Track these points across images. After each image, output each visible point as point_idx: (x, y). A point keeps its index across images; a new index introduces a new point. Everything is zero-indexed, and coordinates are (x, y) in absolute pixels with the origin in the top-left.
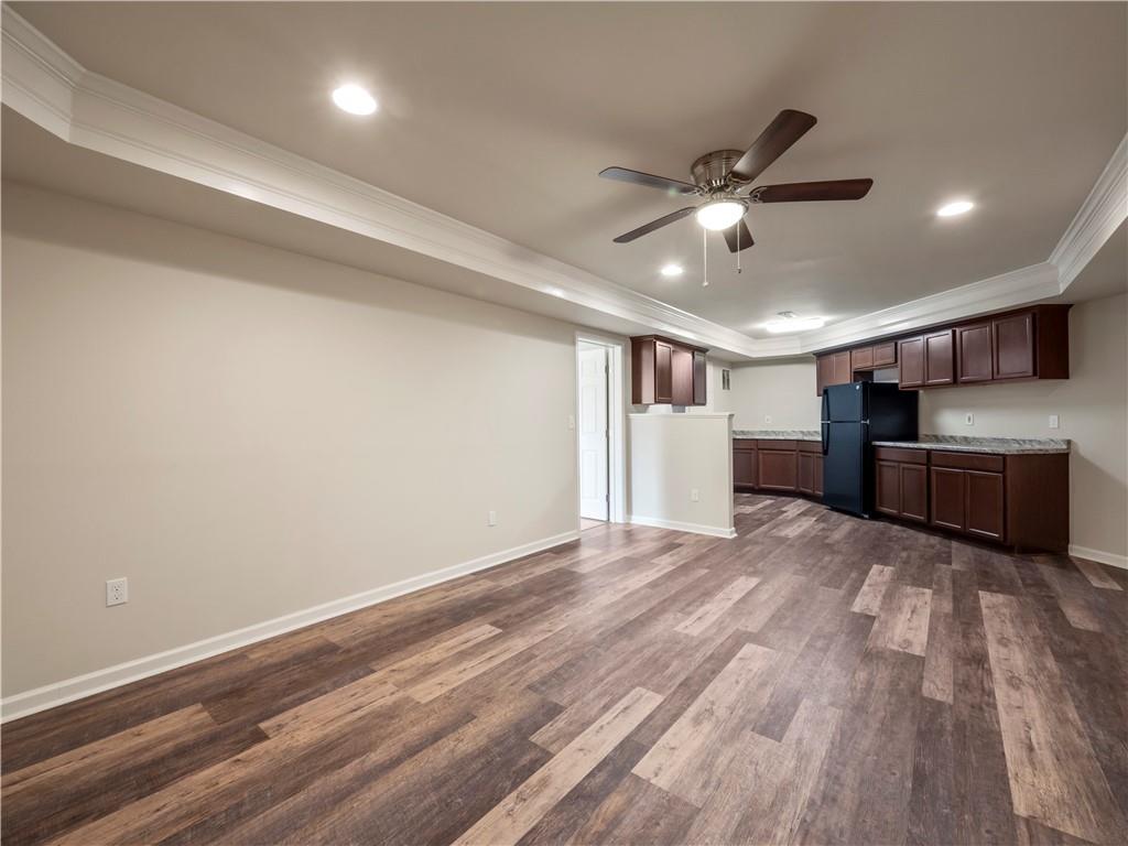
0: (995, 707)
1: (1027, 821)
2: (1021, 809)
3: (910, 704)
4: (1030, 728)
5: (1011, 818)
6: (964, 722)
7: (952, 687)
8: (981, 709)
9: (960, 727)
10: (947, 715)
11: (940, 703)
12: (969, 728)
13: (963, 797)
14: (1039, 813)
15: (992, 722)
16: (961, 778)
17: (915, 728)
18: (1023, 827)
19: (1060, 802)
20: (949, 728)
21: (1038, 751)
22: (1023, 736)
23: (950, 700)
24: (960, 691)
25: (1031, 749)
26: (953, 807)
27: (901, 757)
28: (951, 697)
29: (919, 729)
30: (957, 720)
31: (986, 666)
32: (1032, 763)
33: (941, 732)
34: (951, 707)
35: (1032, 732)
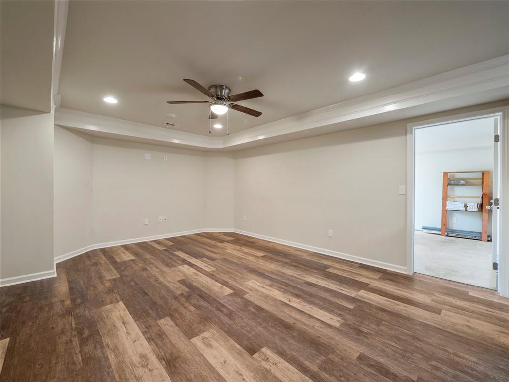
0: (143, 333)
1: (118, 301)
2: (121, 303)
3: (167, 310)
4: (127, 332)
5: (122, 300)
6: (148, 317)
7: (164, 330)
8: (147, 328)
9: (148, 315)
10: (154, 315)
11: (160, 319)
12: (145, 316)
13: (134, 297)
14: (117, 306)
15: (140, 325)
16: (137, 300)
17: (158, 304)
18: (119, 299)
19: (112, 312)
20: (150, 311)
21: (121, 324)
22: (128, 326)
23: (158, 322)
24: (160, 331)
25: (124, 323)
26: (134, 294)
27: (153, 295)
28: (159, 324)
29: (156, 304)
30: (150, 316)
31: (164, 362)
32: (122, 318)
33: (151, 308)
34: (156, 320)
35: (125, 331)
